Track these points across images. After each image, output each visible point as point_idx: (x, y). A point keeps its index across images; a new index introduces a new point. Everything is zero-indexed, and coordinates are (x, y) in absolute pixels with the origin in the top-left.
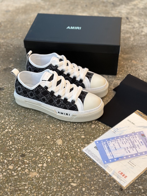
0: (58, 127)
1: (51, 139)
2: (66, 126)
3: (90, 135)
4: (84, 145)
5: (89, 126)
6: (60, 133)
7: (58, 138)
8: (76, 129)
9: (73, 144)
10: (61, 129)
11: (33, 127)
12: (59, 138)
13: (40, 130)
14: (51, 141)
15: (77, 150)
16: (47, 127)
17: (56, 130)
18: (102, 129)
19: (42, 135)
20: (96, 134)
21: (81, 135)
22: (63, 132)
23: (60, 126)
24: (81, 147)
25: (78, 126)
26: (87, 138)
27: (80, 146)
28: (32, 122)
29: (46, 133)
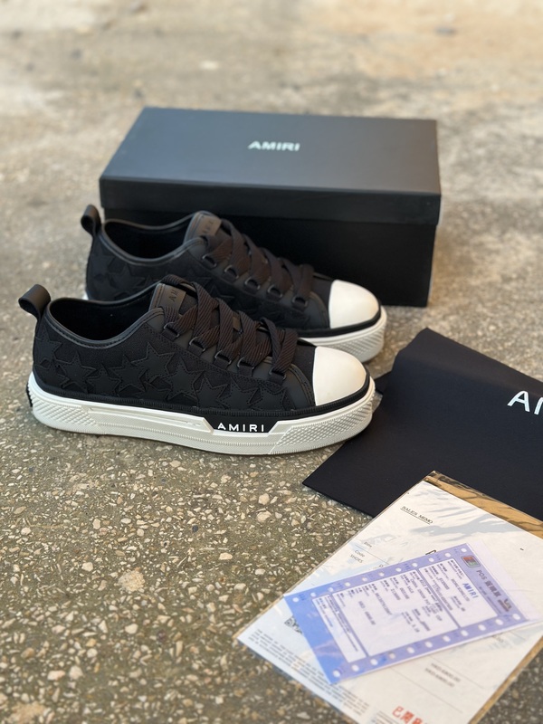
0: (124, 528)
1: (99, 572)
2: (155, 522)
3: (253, 548)
4: (233, 587)
5: (247, 515)
6: (134, 548)
7: (126, 569)
8: (196, 529)
9: (188, 586)
10: (135, 532)
11: (26, 531)
12: (129, 566)
13: (53, 541)
14: (97, 579)
15: (205, 607)
16: (82, 528)
17: (116, 537)
18: (297, 526)
19: (60, 562)
20: (276, 544)
21: (217, 550)
22: (144, 545)
23: (134, 522)
24: (220, 595)
25: (204, 518)
26: (242, 559)
27: (217, 592)
28: (19, 516)
29: (78, 553)
